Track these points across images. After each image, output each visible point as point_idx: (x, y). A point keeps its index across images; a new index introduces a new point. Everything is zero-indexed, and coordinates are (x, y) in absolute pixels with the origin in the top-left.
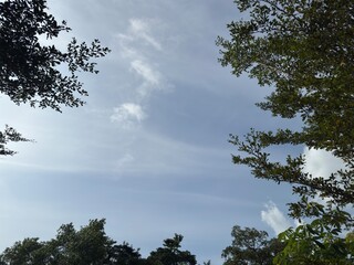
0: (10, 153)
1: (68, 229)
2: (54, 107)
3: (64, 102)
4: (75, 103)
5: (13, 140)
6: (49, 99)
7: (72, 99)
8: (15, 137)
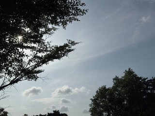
0: (73, 50)
1: (116, 79)
2: (75, 19)
3: (78, 14)
4: (84, 13)
5: (73, 45)
6: (71, 16)
7: (81, 11)
8: (73, 43)
